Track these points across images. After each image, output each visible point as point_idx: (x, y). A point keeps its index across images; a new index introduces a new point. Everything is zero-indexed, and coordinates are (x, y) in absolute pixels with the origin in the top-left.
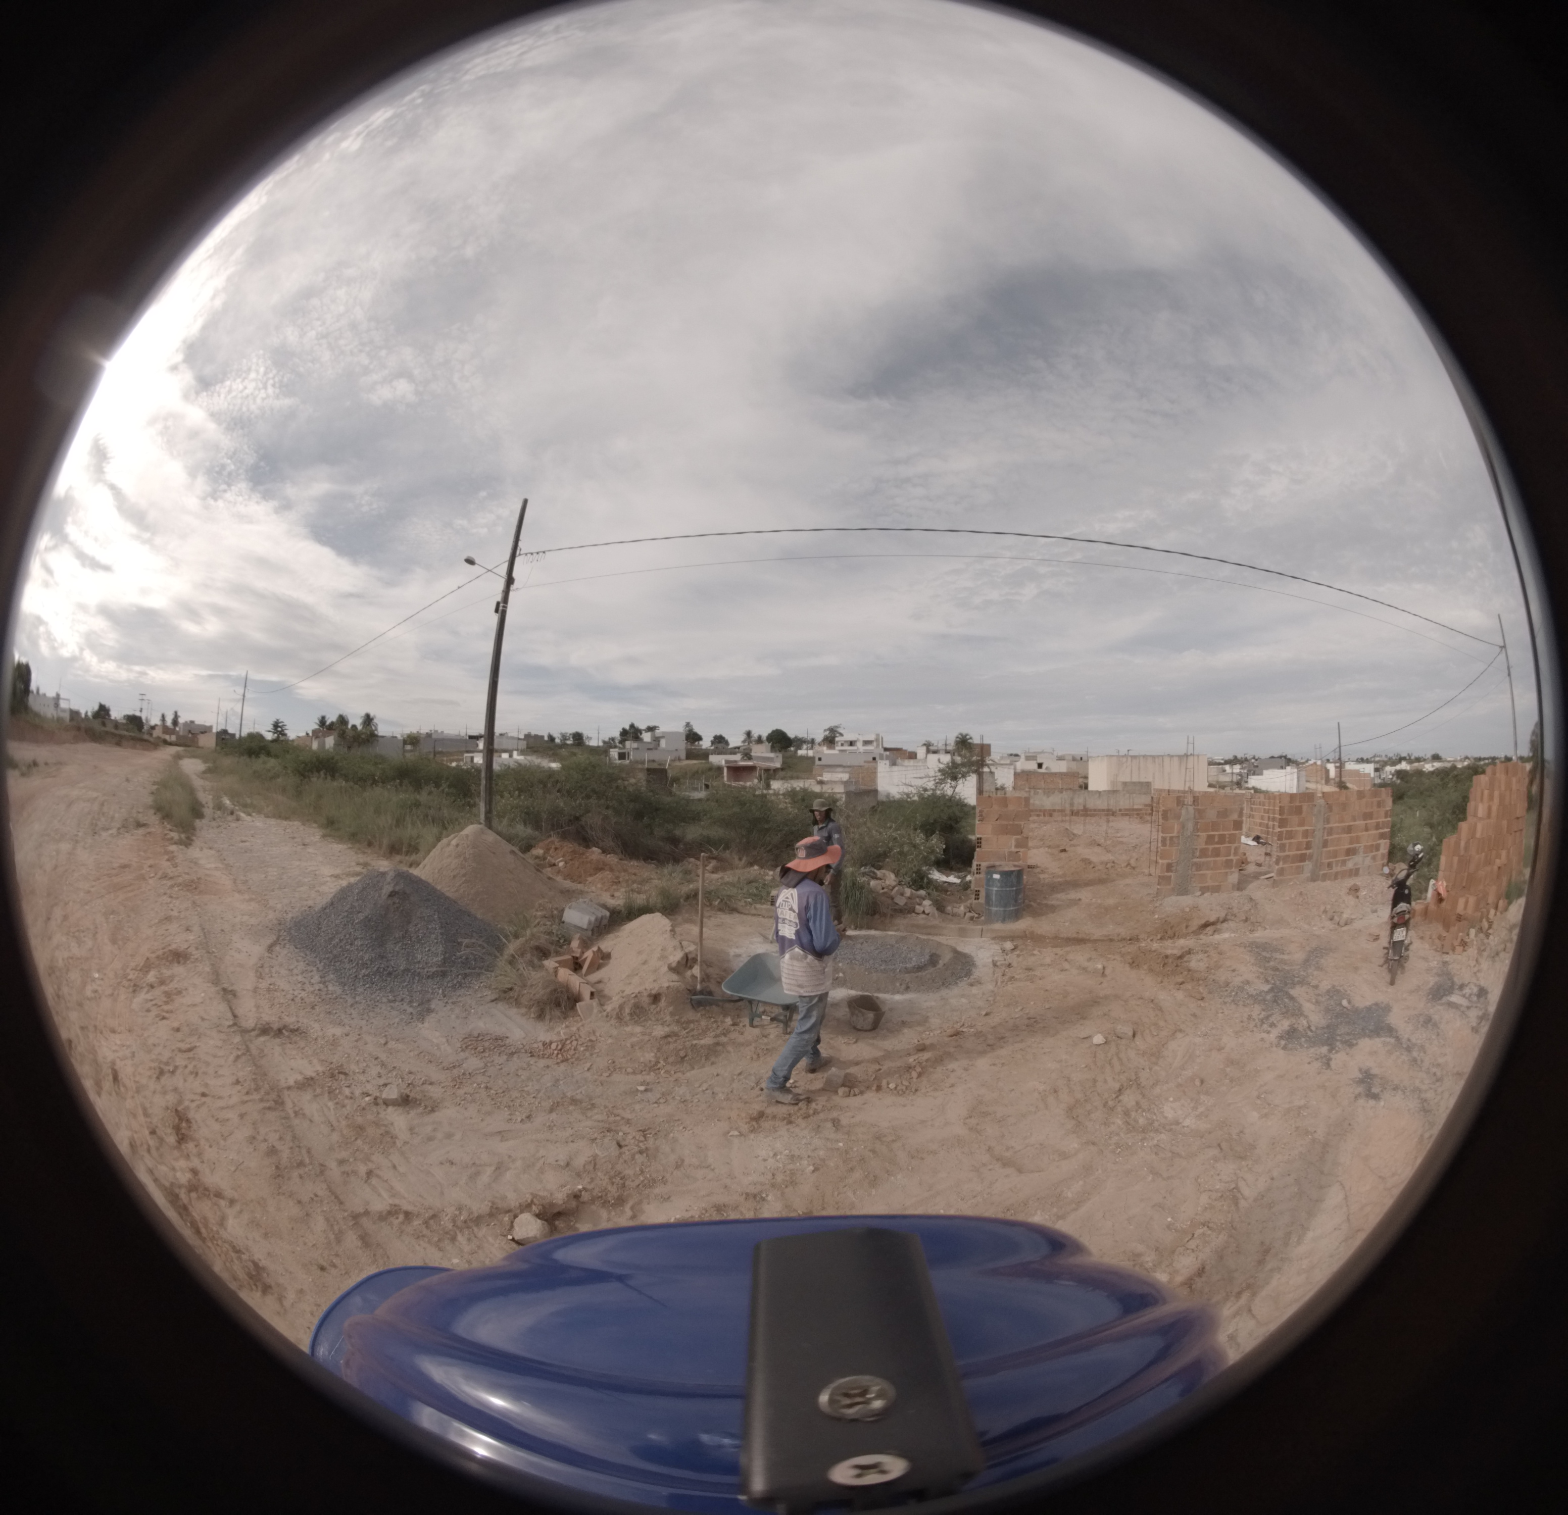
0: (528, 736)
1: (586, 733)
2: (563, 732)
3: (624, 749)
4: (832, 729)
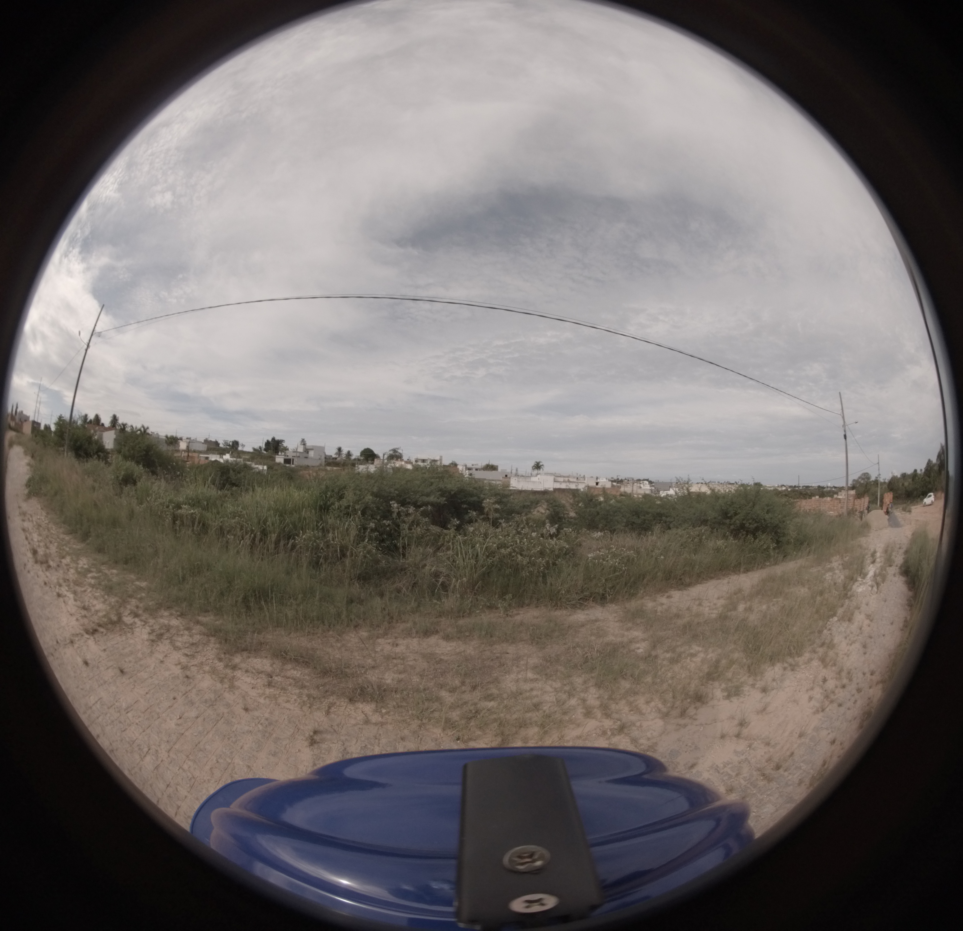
0: (206, 441)
1: (240, 442)
2: (226, 439)
3: (288, 456)
4: (395, 451)
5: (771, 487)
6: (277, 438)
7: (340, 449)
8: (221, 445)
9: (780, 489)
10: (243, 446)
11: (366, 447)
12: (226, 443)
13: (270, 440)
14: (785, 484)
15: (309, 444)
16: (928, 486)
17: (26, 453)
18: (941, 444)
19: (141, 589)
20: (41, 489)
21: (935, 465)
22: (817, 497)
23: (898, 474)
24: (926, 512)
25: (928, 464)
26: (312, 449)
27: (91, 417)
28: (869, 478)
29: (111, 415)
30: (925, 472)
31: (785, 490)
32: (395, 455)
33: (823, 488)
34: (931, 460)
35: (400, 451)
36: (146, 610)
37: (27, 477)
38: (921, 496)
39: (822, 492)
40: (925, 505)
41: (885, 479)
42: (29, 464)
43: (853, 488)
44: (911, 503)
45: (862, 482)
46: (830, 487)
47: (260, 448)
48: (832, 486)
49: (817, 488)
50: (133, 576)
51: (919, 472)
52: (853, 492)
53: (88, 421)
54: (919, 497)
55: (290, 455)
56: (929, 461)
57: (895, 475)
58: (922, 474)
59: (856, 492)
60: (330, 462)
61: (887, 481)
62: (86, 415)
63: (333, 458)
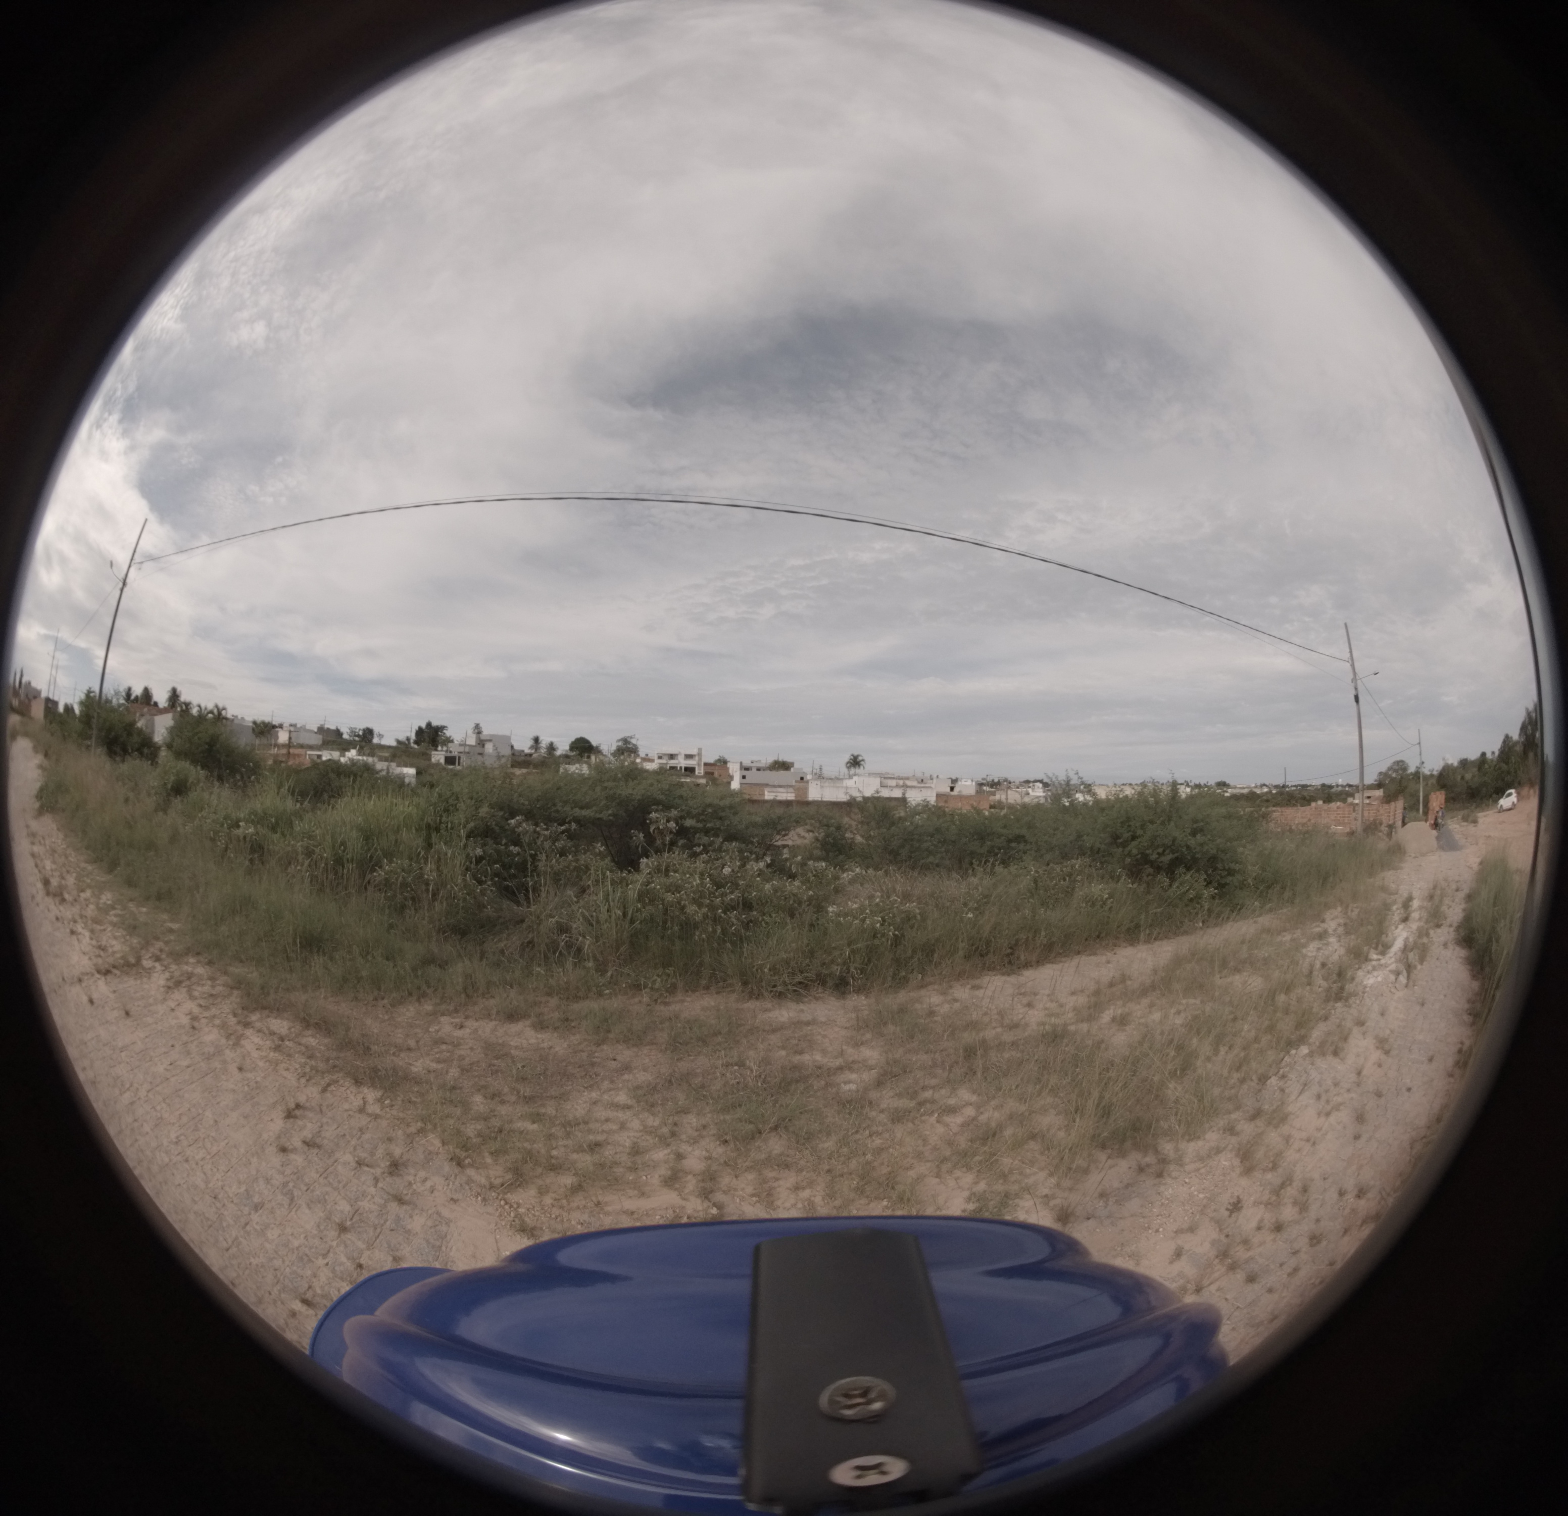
0: (321, 730)
1: (376, 730)
2: (353, 726)
3: (451, 752)
4: (625, 741)
5: (1243, 788)
6: (435, 723)
7: (536, 740)
8: (345, 736)
9: (1258, 791)
10: (381, 736)
11: (579, 736)
12: (353, 732)
13: (424, 726)
14: (1267, 783)
15: (486, 732)
16: (1506, 779)
17: (36, 749)
18: (1527, 709)
19: (171, 931)
20: (57, 802)
21: (1517, 743)
22: (1320, 802)
23: (1454, 761)
24: (1504, 822)
25: (1504, 742)
26: (490, 741)
27: (137, 691)
28: (1405, 769)
29: (169, 688)
30: (1499, 756)
31: (1267, 793)
32: (627, 748)
33: (1331, 787)
34: (1510, 735)
35: (634, 741)
36: (170, 954)
37: (38, 785)
38: (1494, 796)
39: (1328, 794)
40: (1502, 810)
41: (1433, 770)
42: (40, 767)
43: (1379, 785)
44: (1476, 808)
45: (1394, 775)
46: (1342, 786)
47: (408, 739)
48: (1345, 784)
49: (1319, 787)
50: (165, 916)
51: (1489, 756)
52: (1379, 793)
53: (133, 697)
54: (1491, 796)
55: (455, 750)
56: (1507, 738)
57: (1450, 762)
58: (1495, 759)
59: (1384, 793)
60: (519, 760)
61: (1435, 773)
62: (129, 689)
63: (526, 755)
